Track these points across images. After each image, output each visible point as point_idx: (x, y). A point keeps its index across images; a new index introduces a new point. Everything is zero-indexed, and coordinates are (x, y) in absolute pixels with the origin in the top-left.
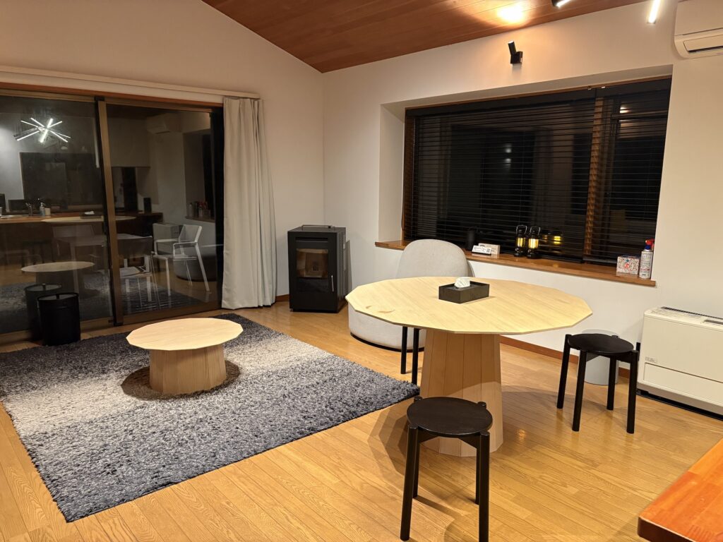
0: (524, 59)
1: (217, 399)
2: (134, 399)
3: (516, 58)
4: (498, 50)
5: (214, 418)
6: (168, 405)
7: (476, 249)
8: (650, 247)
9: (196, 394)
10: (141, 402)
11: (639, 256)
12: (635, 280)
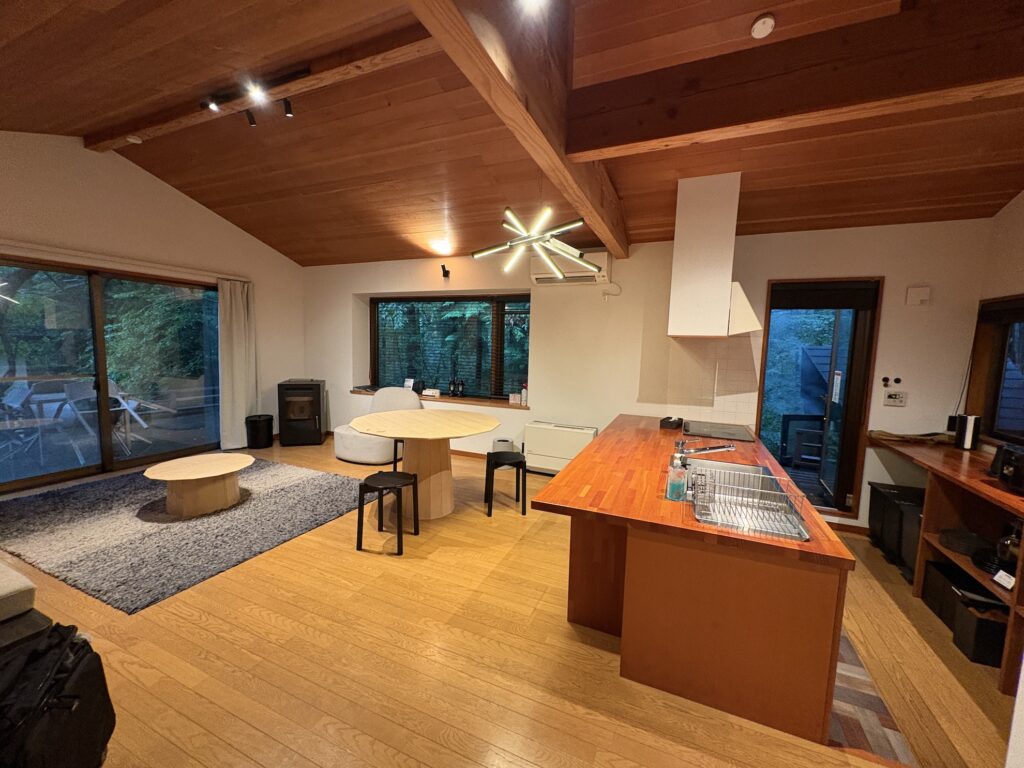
0: (451, 275)
1: (238, 513)
2: (156, 524)
3: (446, 274)
4: (435, 268)
5: (239, 526)
6: (192, 523)
7: (425, 392)
8: (526, 388)
9: (217, 513)
10: (164, 526)
11: (520, 393)
12: (519, 407)
